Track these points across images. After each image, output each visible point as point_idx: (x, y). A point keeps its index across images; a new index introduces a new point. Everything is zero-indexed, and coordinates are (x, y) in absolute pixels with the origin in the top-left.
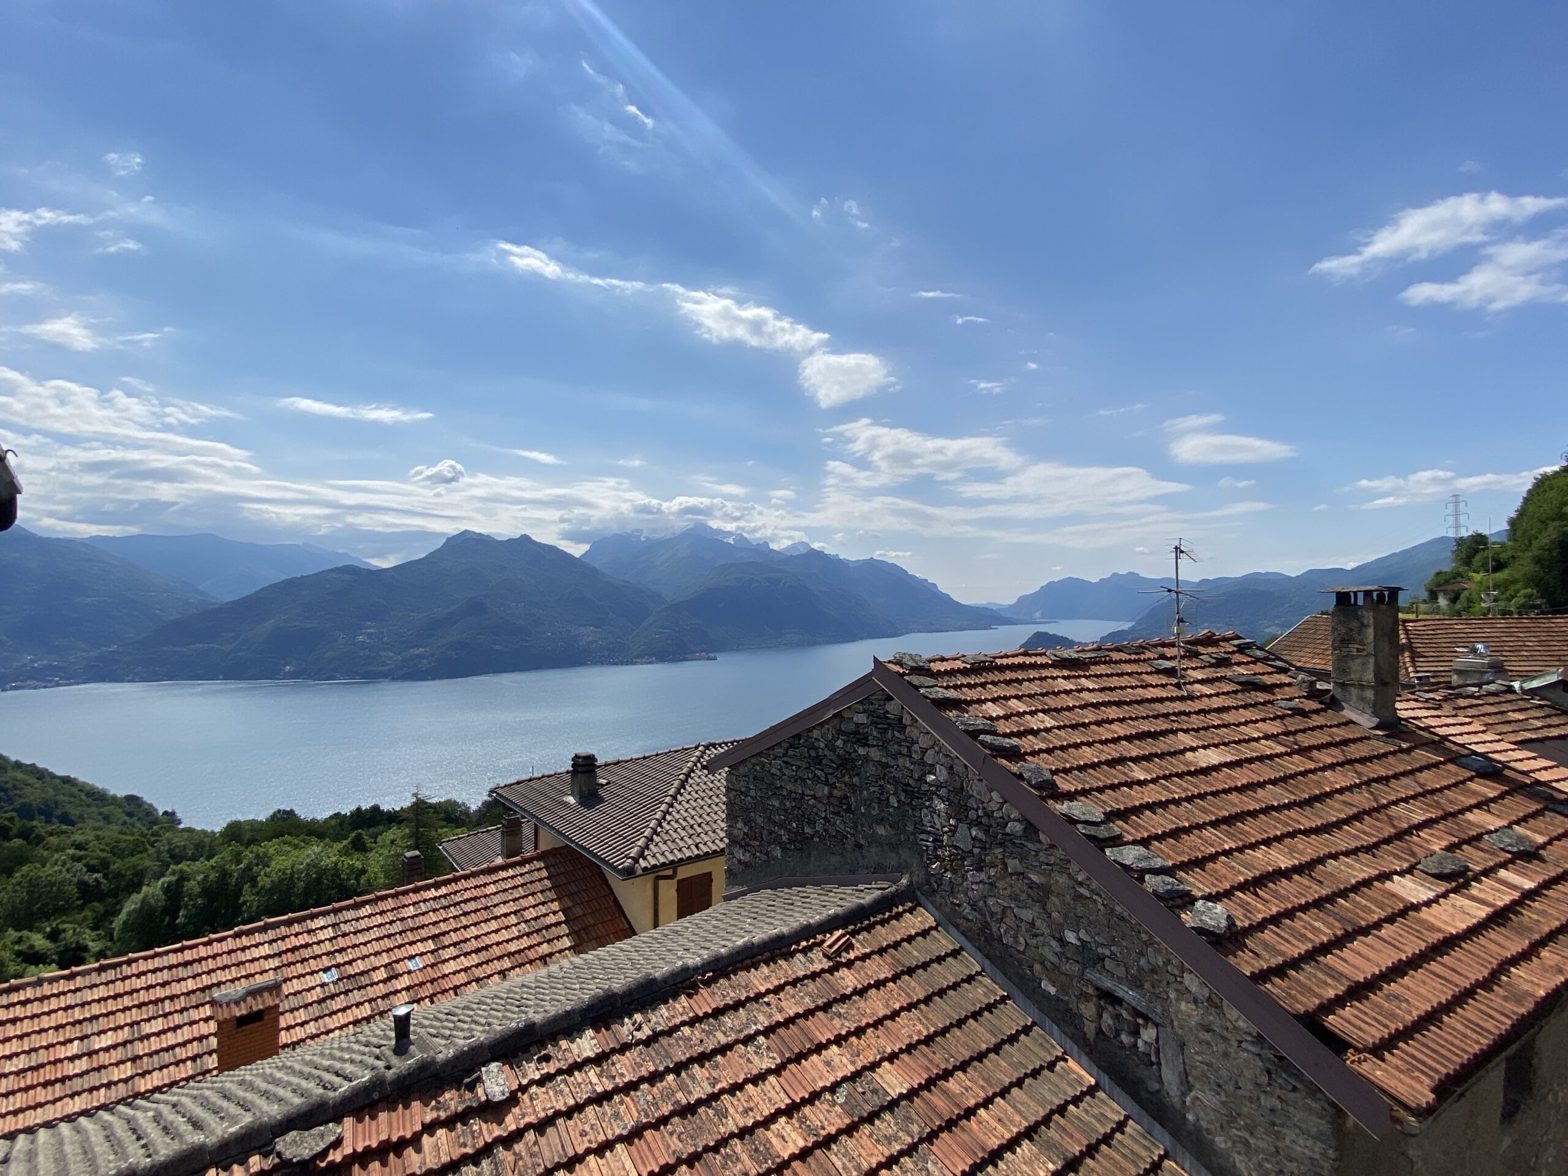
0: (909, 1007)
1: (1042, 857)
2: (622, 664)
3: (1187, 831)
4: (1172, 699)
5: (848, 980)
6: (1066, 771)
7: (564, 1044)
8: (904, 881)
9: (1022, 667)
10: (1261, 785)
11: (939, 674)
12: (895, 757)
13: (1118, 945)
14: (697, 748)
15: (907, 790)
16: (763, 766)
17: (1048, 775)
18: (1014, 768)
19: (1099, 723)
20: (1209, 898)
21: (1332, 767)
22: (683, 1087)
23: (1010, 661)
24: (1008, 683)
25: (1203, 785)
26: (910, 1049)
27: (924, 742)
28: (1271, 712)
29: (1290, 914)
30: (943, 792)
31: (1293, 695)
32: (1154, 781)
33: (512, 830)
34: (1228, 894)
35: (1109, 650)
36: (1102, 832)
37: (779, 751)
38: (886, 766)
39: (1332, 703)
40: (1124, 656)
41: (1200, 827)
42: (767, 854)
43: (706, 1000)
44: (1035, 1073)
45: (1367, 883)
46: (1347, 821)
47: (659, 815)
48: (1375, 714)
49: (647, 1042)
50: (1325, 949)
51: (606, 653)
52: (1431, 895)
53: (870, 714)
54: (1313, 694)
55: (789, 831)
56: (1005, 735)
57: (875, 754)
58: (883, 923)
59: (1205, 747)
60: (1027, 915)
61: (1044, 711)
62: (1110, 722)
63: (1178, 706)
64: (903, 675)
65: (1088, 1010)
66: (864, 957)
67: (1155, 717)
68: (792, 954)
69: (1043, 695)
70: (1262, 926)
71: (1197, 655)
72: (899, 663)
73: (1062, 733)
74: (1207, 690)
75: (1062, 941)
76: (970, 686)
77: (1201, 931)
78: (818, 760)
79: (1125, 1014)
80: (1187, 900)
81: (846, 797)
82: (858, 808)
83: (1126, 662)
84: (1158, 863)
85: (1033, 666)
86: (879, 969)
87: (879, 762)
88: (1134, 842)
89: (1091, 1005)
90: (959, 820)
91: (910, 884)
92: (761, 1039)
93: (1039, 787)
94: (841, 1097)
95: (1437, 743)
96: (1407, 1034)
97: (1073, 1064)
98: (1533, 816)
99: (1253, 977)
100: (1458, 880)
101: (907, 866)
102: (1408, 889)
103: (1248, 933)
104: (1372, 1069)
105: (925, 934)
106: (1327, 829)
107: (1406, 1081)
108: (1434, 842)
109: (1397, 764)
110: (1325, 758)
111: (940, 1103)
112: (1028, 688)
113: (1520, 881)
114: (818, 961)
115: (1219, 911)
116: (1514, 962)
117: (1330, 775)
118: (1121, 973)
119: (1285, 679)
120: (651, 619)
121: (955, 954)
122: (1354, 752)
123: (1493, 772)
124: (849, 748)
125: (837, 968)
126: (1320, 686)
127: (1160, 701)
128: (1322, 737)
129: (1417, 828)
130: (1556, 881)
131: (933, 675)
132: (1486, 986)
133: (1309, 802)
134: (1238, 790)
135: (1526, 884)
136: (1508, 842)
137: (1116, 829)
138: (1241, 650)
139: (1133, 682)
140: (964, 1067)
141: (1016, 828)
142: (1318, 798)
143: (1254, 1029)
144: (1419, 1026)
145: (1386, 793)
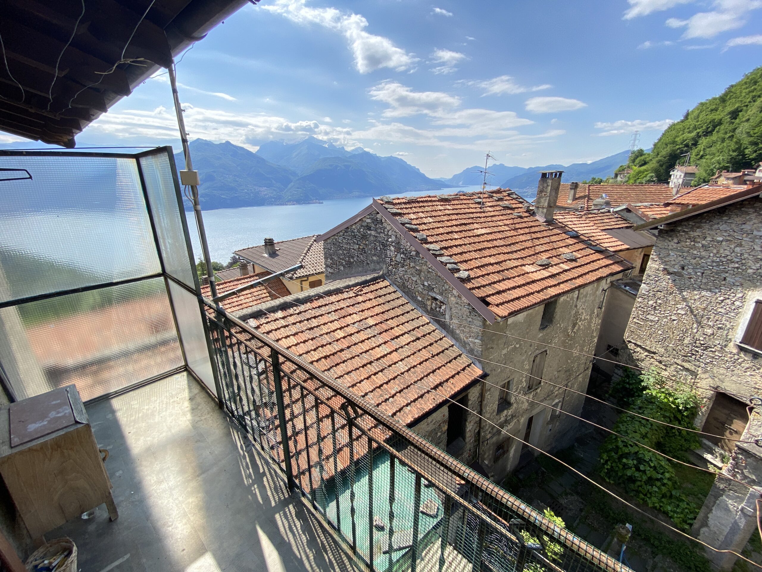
0: (378, 305)
1: (420, 261)
2: (281, 205)
3: (465, 253)
4: (477, 213)
5: (360, 299)
6: (432, 236)
7: (272, 314)
8: (381, 273)
9: (426, 201)
10: (496, 240)
11: (396, 204)
12: (379, 233)
13: (438, 284)
14: (313, 236)
15: (383, 244)
16: (336, 239)
17: (425, 237)
18: (415, 235)
19: (448, 221)
20: (466, 270)
21: (523, 234)
22: (309, 324)
23: (422, 199)
24: (420, 207)
25: (476, 239)
26: (377, 315)
27: (388, 228)
28: (511, 216)
29: (488, 274)
30: (393, 244)
31: (522, 212)
32: (460, 239)
33: (244, 267)
34: (472, 269)
35: (460, 195)
36: (438, 253)
37: (341, 234)
38: (376, 237)
39: (533, 214)
40: (465, 197)
41: (470, 252)
42: (339, 269)
43: (316, 304)
44: (412, 320)
45: (516, 267)
46: (520, 250)
47: (300, 260)
48: (545, 217)
49: (298, 314)
50: (494, 283)
51: (273, 200)
52: (535, 270)
53: (372, 219)
54: (528, 211)
55: (345, 261)
56: (415, 225)
57: (373, 233)
58: (373, 284)
59: (482, 228)
60: (414, 279)
61: (430, 217)
62: (452, 220)
63: (478, 215)
64: (382, 204)
65: (429, 303)
66: (366, 293)
67: (468, 218)
68: (343, 293)
69: (431, 211)
70: (478, 277)
71: (492, 197)
72: (382, 200)
73: (435, 224)
74: (490, 209)
75: (423, 285)
76: (406, 208)
77: (458, 278)
78: (355, 236)
79: (438, 303)
80: (458, 270)
81: (364, 248)
82: (368, 252)
83: (465, 199)
84: (452, 261)
85: (431, 201)
86: (370, 296)
87: (374, 236)
88: (448, 256)
89: (430, 302)
90: (398, 253)
91: (383, 274)
92: (333, 313)
93: (421, 240)
94: (356, 325)
95: (563, 228)
96: (508, 302)
97: (424, 317)
98: (581, 250)
99: (470, 289)
100: (546, 266)
101: (382, 268)
102: (528, 269)
103: (473, 279)
104: (495, 309)
105: (386, 287)
106: (512, 252)
107: (502, 311)
108: (544, 256)
109: (545, 234)
110: (522, 232)
111: (384, 326)
112: (427, 209)
113: (565, 267)
114: (351, 294)
115: (467, 273)
116: (550, 287)
117: (521, 237)
118: (438, 292)
119: (520, 205)
120: (292, 184)
121: (394, 292)
122: (533, 230)
123: (576, 236)
124: (365, 231)
125: (357, 296)
126: (531, 208)
127: (472, 213)
128: (524, 225)
129: (542, 252)
130: (577, 267)
131: (394, 204)
132: (538, 292)
133: (510, 245)
134: (487, 241)
135: (567, 268)
136: (568, 257)
137: (442, 252)
138: (509, 195)
139: (465, 206)
140: (392, 318)
141: (413, 253)
142: (513, 244)
143: (468, 302)
144: (512, 300)
145: (537, 242)
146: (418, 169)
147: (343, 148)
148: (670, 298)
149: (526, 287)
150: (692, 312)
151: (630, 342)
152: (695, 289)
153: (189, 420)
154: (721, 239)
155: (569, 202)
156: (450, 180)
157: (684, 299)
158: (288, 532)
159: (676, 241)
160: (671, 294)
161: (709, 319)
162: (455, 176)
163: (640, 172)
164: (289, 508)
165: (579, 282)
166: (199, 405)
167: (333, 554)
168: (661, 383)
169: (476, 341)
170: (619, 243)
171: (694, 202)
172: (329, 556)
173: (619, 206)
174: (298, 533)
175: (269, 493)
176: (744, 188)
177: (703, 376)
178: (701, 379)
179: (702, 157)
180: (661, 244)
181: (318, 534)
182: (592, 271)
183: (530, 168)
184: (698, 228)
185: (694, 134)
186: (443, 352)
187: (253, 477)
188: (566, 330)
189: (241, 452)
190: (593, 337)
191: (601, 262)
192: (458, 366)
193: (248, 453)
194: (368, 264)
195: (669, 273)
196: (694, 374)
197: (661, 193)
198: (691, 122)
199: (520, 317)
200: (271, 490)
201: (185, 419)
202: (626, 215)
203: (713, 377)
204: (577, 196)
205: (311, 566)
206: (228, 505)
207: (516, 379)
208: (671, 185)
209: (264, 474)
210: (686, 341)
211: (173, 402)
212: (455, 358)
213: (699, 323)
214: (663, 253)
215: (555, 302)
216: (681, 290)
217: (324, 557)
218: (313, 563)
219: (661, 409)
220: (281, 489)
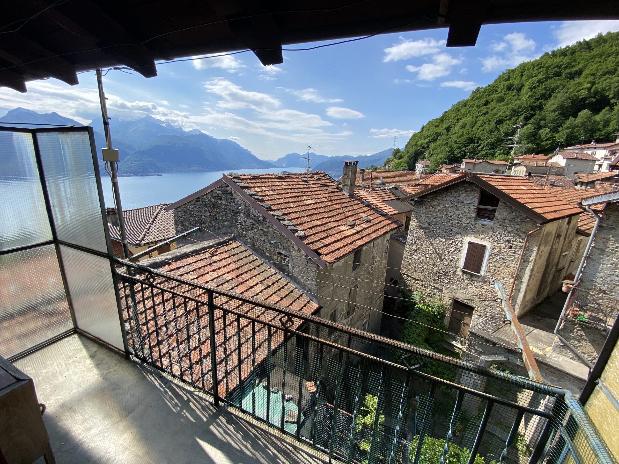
0: (233, 263)
1: (267, 225)
3: (300, 217)
4: (304, 188)
5: (216, 258)
6: (274, 205)
8: (233, 235)
9: (267, 178)
10: (319, 208)
11: (243, 179)
12: (230, 203)
13: (282, 242)
14: (159, 205)
15: (233, 212)
16: (187, 208)
17: (270, 206)
18: (261, 204)
19: (285, 194)
20: (302, 230)
21: (336, 204)
23: (264, 176)
24: (263, 182)
25: (307, 208)
26: (232, 271)
27: (238, 198)
28: (327, 191)
29: (317, 233)
30: (243, 211)
31: (333, 188)
32: (295, 207)
34: (306, 230)
35: (291, 175)
36: (281, 218)
37: (192, 203)
38: (227, 205)
39: (341, 190)
40: (295, 177)
41: (303, 217)
43: (174, 266)
44: (263, 272)
45: (335, 227)
46: (335, 215)
48: (349, 192)
50: (322, 239)
52: (346, 229)
53: (222, 191)
54: (338, 188)
56: (260, 196)
57: (224, 202)
58: (226, 245)
59: (309, 200)
60: (263, 239)
61: (271, 190)
62: (288, 193)
63: (306, 190)
64: (232, 179)
66: (221, 253)
67: (299, 192)
68: (200, 254)
69: (272, 186)
70: (311, 235)
71: (313, 177)
72: (231, 175)
73: (275, 196)
74: (313, 186)
75: (270, 243)
76: (252, 183)
77: (298, 236)
78: (206, 205)
79: (283, 257)
80: (297, 231)
81: (215, 215)
82: (219, 218)
84: (292, 224)
85: (270, 178)
86: (226, 255)
87: (225, 205)
88: (288, 220)
89: (276, 256)
90: (247, 218)
91: (234, 236)
92: (192, 272)
93: (267, 208)
94: (214, 281)
95: (360, 199)
96: (332, 252)
97: (272, 269)
98: (373, 214)
99: (307, 244)
100: (353, 226)
101: (233, 231)
102: (343, 228)
103: (308, 236)
104: (325, 258)
105: (238, 247)
106: (331, 217)
107: (329, 259)
108: (351, 219)
109: (350, 204)
110: (335, 202)
111: (240, 280)
112: (268, 184)
113: (365, 226)
114: (207, 255)
115: (303, 233)
116: (357, 240)
117: (335, 206)
118: (282, 248)
119: (332, 184)
120: (129, 157)
121: (246, 251)
122: (343, 201)
123: (368, 205)
124: (216, 201)
125: (213, 256)
126: (339, 186)
127: (302, 188)
128: (336, 198)
129: (349, 216)
130: (371, 226)
131: (241, 179)
132: (350, 244)
133: (329, 212)
134: (314, 209)
135: (366, 227)
136: (365, 219)
137: (284, 217)
138: (324, 176)
139: (296, 183)
140: (246, 272)
141: (261, 219)
142: (331, 211)
143: (306, 254)
144: (335, 251)
145: (346, 210)
146: (250, 152)
147: (181, 129)
148: (424, 244)
149: (342, 241)
150: (436, 251)
151: (404, 274)
152: (436, 237)
153: (97, 375)
154: (447, 206)
155: (360, 182)
156: (276, 162)
157: (432, 244)
158: (225, 435)
159: (424, 207)
160: (424, 241)
161: (445, 255)
162: (280, 159)
163: (398, 163)
164: (219, 419)
165: (374, 236)
166: (102, 360)
167: (265, 439)
168: (423, 299)
169: (313, 282)
170: (393, 210)
171: (432, 184)
172: (262, 442)
173: (390, 185)
174: (233, 434)
175: (199, 413)
176: (457, 175)
177: (445, 291)
178: (445, 293)
179: (432, 155)
180: (417, 210)
181: (249, 430)
182: (380, 228)
183: (332, 157)
184: (435, 199)
185: (426, 141)
186: (289, 294)
187: (180, 405)
188: (368, 268)
189: (162, 389)
190: (383, 273)
191: (384, 222)
192: (301, 303)
193: (168, 388)
194: (220, 228)
195: (422, 228)
196: (441, 290)
197: (412, 177)
198: (425, 133)
199: (340, 263)
200: (200, 410)
201: (92, 374)
202: (395, 191)
203: (451, 291)
204: (365, 178)
205: (251, 452)
206: (164, 431)
207: (339, 308)
208: (417, 172)
209: (189, 400)
210: (435, 271)
211: (72, 362)
212: (298, 298)
213: (440, 258)
214: (418, 215)
215: (361, 250)
216: (429, 238)
217: (259, 444)
218: (252, 450)
219: (426, 316)
220: (208, 407)
